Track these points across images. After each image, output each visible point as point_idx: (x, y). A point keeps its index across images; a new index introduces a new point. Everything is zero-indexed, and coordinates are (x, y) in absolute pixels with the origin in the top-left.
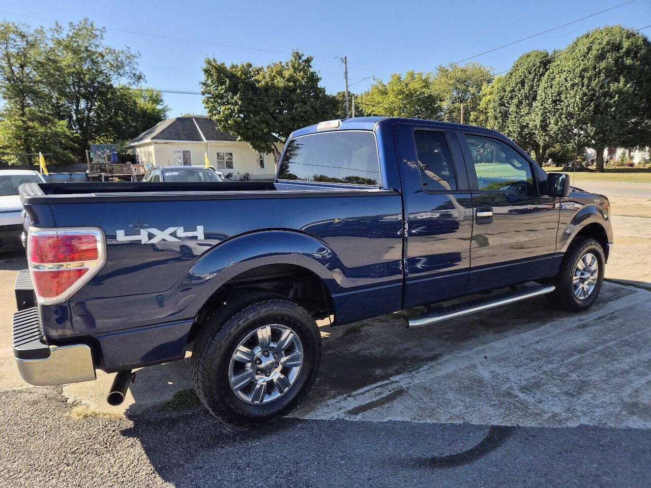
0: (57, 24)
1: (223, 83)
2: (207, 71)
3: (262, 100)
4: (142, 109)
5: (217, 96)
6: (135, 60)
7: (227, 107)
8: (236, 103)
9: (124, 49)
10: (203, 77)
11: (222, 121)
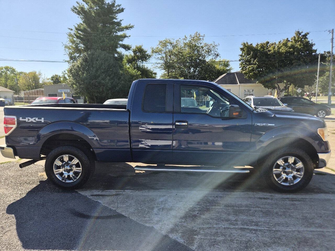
0: (185, 36)
1: (249, 54)
2: (242, 49)
3: (271, 61)
4: (218, 70)
5: (247, 61)
6: (217, 47)
7: (250, 66)
8: (255, 64)
9: (212, 43)
10: (241, 53)
11: (247, 73)
